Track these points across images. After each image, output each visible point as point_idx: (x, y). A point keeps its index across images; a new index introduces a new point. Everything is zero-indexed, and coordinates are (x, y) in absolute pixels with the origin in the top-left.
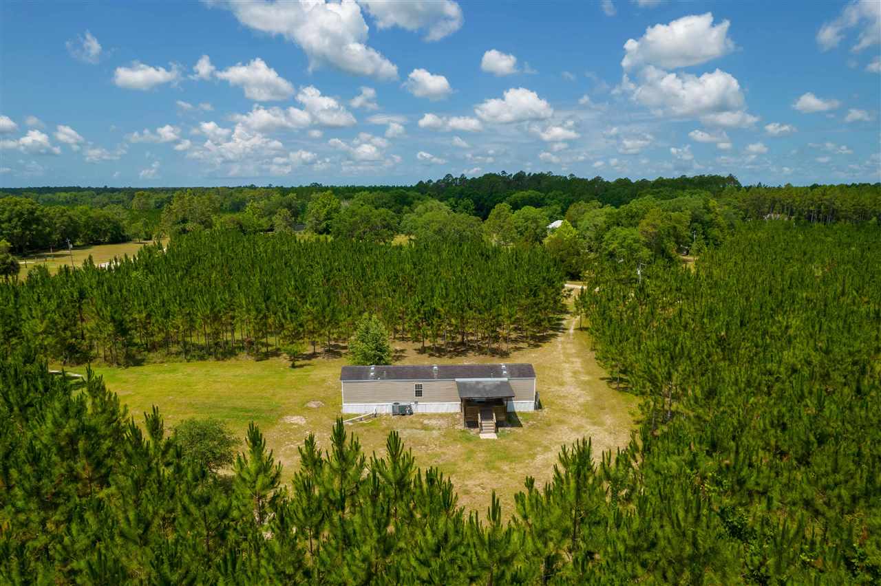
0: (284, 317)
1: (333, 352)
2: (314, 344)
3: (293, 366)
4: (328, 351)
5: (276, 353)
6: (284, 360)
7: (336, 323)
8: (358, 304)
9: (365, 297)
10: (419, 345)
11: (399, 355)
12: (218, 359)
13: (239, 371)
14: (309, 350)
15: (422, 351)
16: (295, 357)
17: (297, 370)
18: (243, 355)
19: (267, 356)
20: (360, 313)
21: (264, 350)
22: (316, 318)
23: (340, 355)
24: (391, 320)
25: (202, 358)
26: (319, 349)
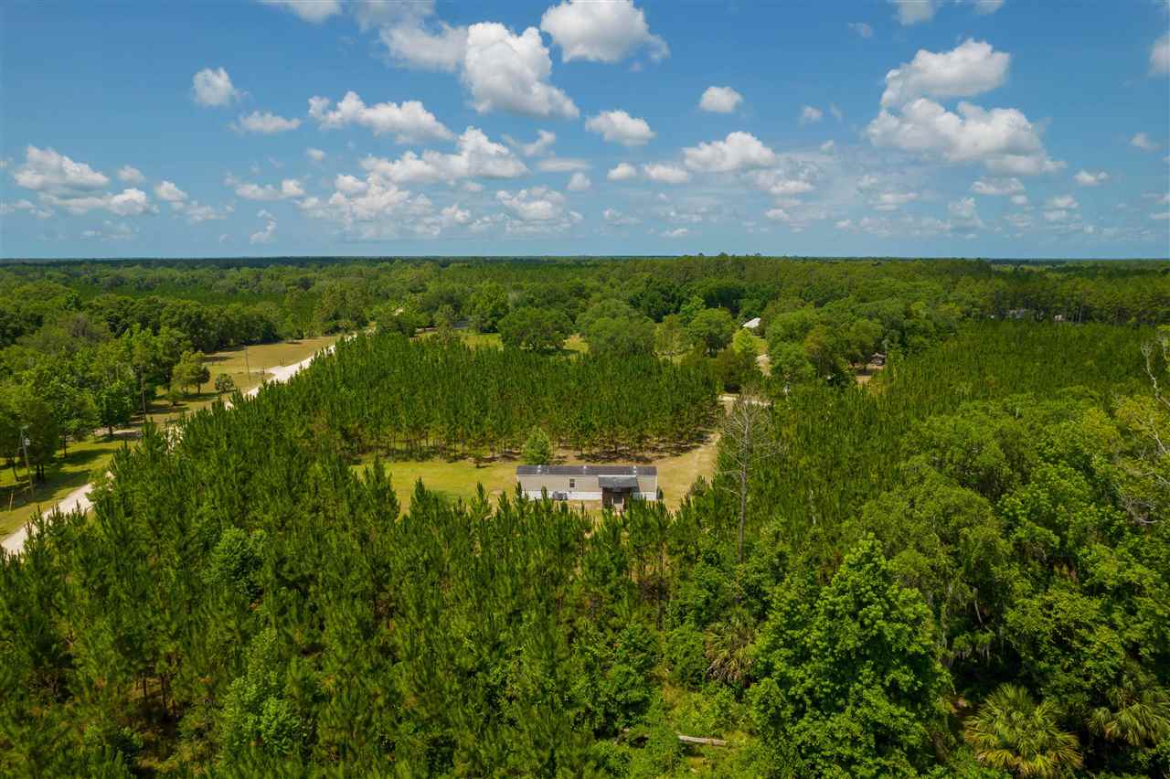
0: (471, 428)
1: (508, 457)
2: (492, 450)
3: (478, 467)
4: (504, 456)
5: (463, 457)
6: (470, 462)
7: (510, 433)
8: (528, 417)
9: (534, 411)
10: (578, 453)
11: (562, 459)
12: (418, 461)
13: (435, 470)
14: (490, 455)
15: (580, 458)
16: (479, 460)
17: (482, 470)
18: (437, 458)
19: (456, 459)
20: (531, 425)
21: (452, 454)
22: (494, 429)
23: (515, 459)
24: (556, 432)
25: (405, 460)
26: (497, 455)
